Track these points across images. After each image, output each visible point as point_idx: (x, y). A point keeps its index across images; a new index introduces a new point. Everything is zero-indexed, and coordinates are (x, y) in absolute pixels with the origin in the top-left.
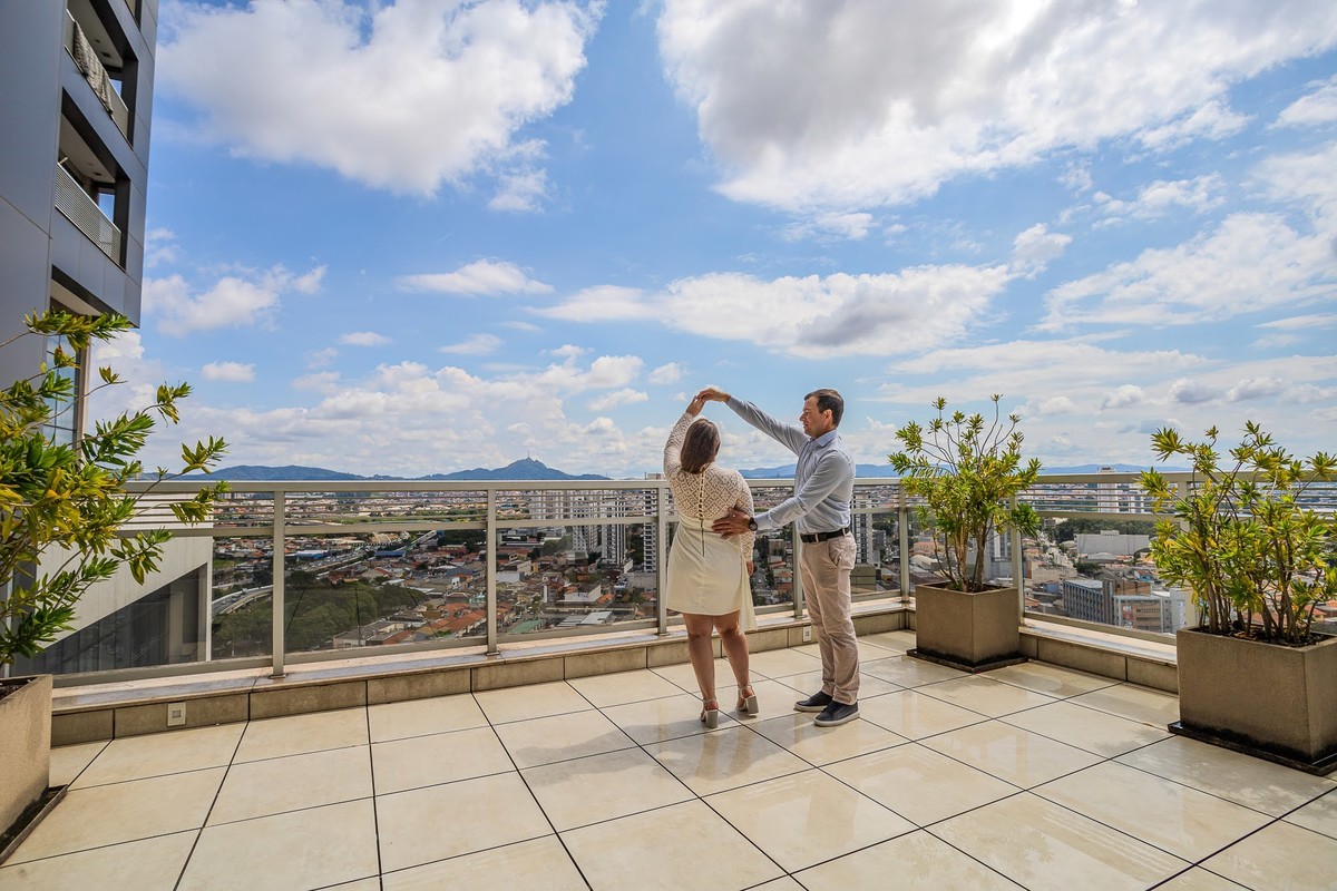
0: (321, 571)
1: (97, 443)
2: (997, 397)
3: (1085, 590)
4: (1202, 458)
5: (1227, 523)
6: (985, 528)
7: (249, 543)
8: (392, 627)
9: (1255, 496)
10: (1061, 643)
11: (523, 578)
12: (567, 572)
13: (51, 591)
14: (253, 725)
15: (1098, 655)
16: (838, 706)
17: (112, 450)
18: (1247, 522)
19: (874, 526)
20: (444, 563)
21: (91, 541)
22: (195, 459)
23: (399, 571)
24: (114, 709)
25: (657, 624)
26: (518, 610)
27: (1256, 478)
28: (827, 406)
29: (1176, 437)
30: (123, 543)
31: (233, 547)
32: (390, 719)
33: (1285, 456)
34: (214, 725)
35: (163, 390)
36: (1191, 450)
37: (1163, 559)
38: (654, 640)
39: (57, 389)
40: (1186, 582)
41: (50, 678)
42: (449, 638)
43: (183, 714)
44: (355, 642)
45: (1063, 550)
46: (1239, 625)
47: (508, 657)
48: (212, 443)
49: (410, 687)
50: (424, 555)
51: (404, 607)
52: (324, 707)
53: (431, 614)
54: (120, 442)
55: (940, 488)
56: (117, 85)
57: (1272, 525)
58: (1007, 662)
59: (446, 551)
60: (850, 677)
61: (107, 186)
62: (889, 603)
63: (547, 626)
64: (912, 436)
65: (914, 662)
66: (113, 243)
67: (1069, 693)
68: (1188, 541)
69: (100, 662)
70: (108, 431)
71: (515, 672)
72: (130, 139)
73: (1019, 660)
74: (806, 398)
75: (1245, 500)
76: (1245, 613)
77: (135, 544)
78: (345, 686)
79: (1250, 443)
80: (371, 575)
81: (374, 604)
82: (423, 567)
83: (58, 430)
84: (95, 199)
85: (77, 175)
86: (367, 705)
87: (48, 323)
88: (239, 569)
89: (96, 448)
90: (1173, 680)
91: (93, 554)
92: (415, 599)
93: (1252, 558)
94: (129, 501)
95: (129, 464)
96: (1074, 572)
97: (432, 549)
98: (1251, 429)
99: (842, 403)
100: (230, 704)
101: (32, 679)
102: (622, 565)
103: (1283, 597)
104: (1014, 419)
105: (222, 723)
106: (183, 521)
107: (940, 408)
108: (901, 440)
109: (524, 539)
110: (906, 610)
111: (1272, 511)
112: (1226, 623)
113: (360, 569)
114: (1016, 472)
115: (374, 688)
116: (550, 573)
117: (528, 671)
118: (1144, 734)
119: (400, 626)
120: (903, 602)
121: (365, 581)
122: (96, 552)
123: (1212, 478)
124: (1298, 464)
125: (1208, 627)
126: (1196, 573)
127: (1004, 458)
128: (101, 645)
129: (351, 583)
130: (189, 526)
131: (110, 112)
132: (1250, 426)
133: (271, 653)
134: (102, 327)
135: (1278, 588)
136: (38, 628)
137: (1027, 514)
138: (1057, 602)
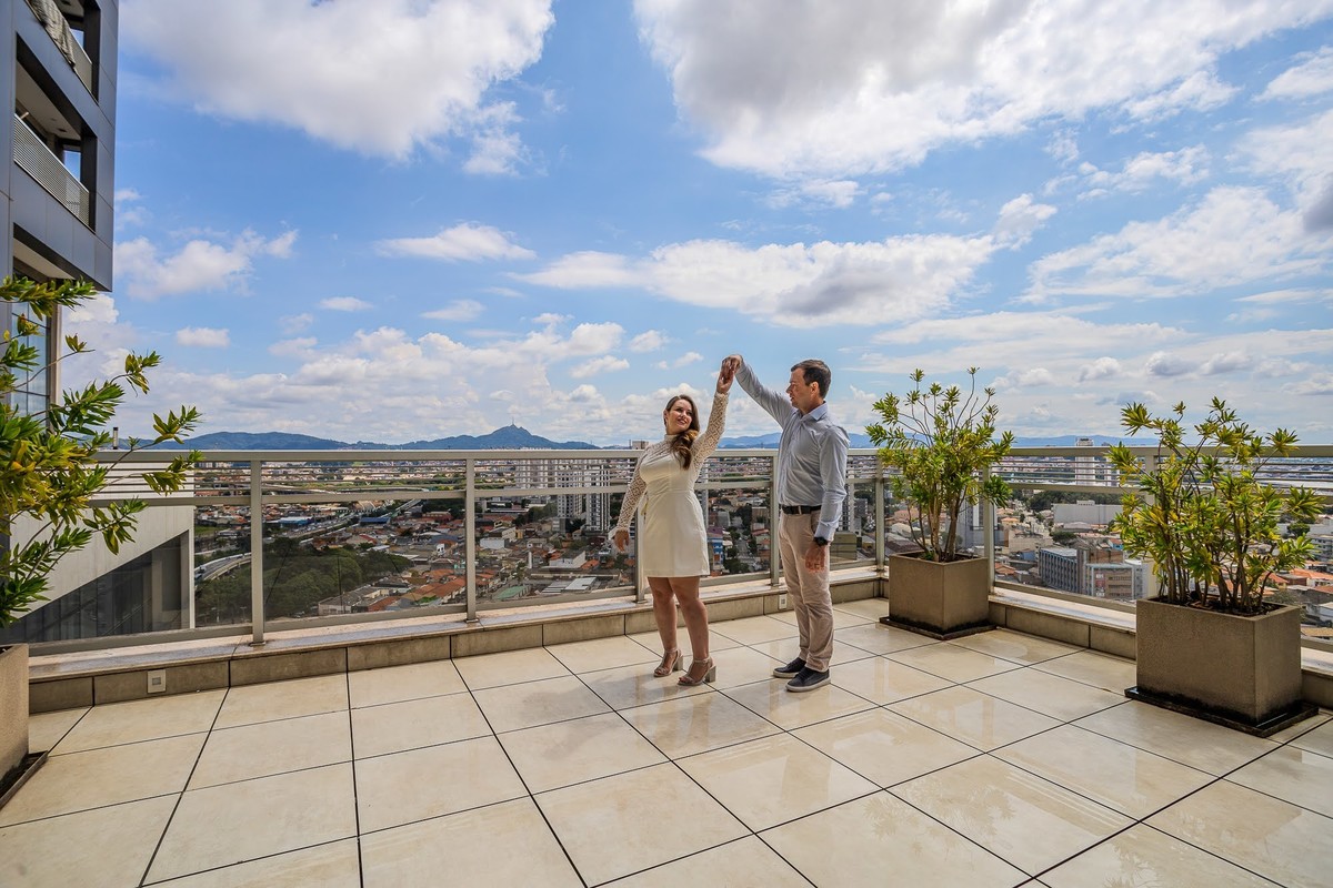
0: (305, 538)
1: (66, 413)
2: (974, 370)
3: (1060, 558)
4: (1169, 433)
5: (1189, 497)
6: (958, 499)
7: (232, 509)
8: (378, 593)
9: (1218, 470)
10: (1029, 611)
11: (508, 544)
12: (551, 539)
13: (22, 562)
14: (233, 691)
15: (1062, 622)
16: (809, 672)
17: (81, 420)
18: (1208, 496)
19: (856, 495)
20: (429, 529)
21: (62, 512)
22: (167, 429)
23: (384, 537)
24: (93, 677)
25: (635, 592)
26: (503, 577)
27: (1218, 453)
28: (815, 376)
29: (1145, 413)
30: (95, 513)
31: (216, 514)
32: (371, 685)
33: (1248, 431)
34: (195, 691)
35: (131, 359)
36: (1159, 425)
37: (1127, 531)
38: (632, 607)
39: (22, 358)
40: (1148, 554)
41: (26, 647)
42: (434, 604)
43: (164, 680)
44: (339, 608)
45: (1040, 519)
46: (1196, 595)
47: (487, 624)
48: (184, 412)
49: (390, 654)
50: (409, 522)
51: (389, 573)
52: (305, 673)
53: (416, 579)
54: (89, 412)
55: (915, 459)
56: (78, 36)
57: (1232, 500)
58: (975, 629)
59: (431, 518)
60: (823, 646)
61: (72, 144)
62: (863, 572)
63: (532, 593)
64: (889, 408)
65: (887, 629)
66: (81, 204)
67: (1035, 660)
68: (1152, 514)
69: (82, 627)
70: (77, 401)
71: (494, 639)
72: (95, 93)
73: (987, 628)
74: (793, 369)
75: (1207, 474)
76: (1202, 585)
77: (108, 514)
78: (326, 653)
79: (1215, 419)
80: (356, 541)
81: (359, 571)
82: (408, 533)
83: (30, 396)
84: (61, 157)
85: (40, 131)
86: (347, 672)
87: (9, 289)
88: (222, 535)
89: (64, 418)
90: (1132, 646)
91: (64, 525)
92: (399, 565)
93: (1211, 531)
94: (101, 471)
95: (100, 434)
96: (1050, 541)
97: (417, 515)
98: (1218, 405)
99: (829, 375)
100: (210, 671)
101: (7, 648)
102: (606, 532)
103: (1238, 568)
104: (990, 392)
105: (202, 690)
106: (156, 490)
107: (918, 380)
108: (878, 411)
109: (508, 506)
110: (881, 579)
111: (1232, 485)
112: (1184, 593)
113: (345, 535)
114: (990, 445)
115: (354, 655)
116: (536, 540)
117: (507, 638)
118: (1102, 699)
119: (385, 592)
120: (878, 571)
121: (349, 547)
122: (68, 523)
123: (1177, 452)
124: (1259, 440)
125: (1166, 597)
126: (1157, 545)
127: (978, 431)
128: (82, 611)
129: (336, 549)
130: (163, 495)
131: (72, 65)
132: (1216, 402)
133: (251, 622)
134: (67, 294)
135: (1235, 560)
136: (11, 598)
137: (999, 486)
138: (1033, 570)
